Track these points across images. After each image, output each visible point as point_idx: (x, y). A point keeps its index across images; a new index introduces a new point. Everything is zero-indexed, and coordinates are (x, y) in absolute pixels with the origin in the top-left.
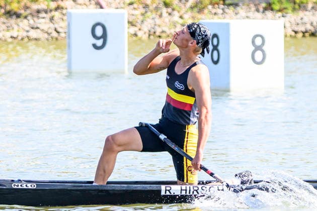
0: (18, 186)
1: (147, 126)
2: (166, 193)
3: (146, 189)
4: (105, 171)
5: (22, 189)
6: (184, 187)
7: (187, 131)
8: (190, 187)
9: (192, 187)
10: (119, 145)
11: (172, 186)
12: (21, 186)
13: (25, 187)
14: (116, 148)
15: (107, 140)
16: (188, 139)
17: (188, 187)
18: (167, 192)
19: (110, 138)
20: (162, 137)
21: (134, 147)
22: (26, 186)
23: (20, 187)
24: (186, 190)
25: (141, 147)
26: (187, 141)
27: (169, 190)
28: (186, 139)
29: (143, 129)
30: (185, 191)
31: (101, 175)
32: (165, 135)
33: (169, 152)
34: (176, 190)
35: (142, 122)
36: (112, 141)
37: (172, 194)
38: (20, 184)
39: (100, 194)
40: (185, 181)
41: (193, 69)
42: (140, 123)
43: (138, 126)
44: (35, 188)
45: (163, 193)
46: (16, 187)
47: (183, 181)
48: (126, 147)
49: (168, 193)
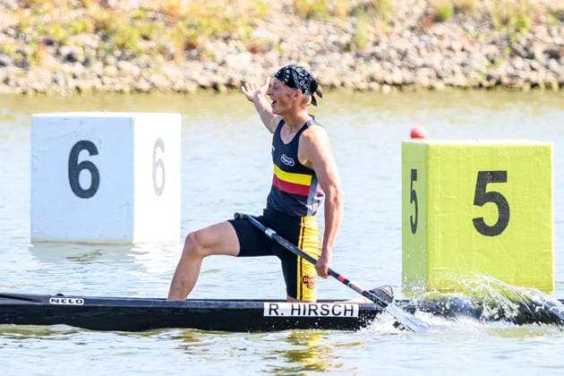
0: (58, 301)
1: (246, 218)
2: (270, 313)
3: (242, 308)
4: (183, 284)
5: (63, 306)
6: (296, 306)
7: (302, 224)
8: (305, 306)
9: (307, 305)
10: (206, 247)
11: (279, 304)
12: (62, 301)
13: (68, 303)
14: (200, 250)
15: (189, 239)
16: (305, 237)
17: (302, 305)
18: (273, 312)
19: (192, 237)
20: (270, 232)
21: (227, 249)
22: (70, 301)
23: (60, 303)
24: (299, 310)
25: (238, 249)
26: (302, 240)
27: (275, 310)
28: (301, 237)
29: (241, 223)
30: (297, 312)
31: (178, 289)
32: (274, 230)
33: (279, 256)
34: (285, 309)
35: (239, 212)
36: (194, 240)
37: (280, 315)
38: (60, 299)
39: (176, 313)
40: (298, 298)
41: (305, 133)
42: (236, 214)
43: (233, 218)
44: (82, 304)
45: (266, 314)
46: (54, 303)
47: (296, 297)
48: (215, 249)
49: (273, 314)
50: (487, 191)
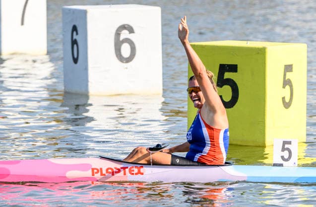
50: (225, 78)
